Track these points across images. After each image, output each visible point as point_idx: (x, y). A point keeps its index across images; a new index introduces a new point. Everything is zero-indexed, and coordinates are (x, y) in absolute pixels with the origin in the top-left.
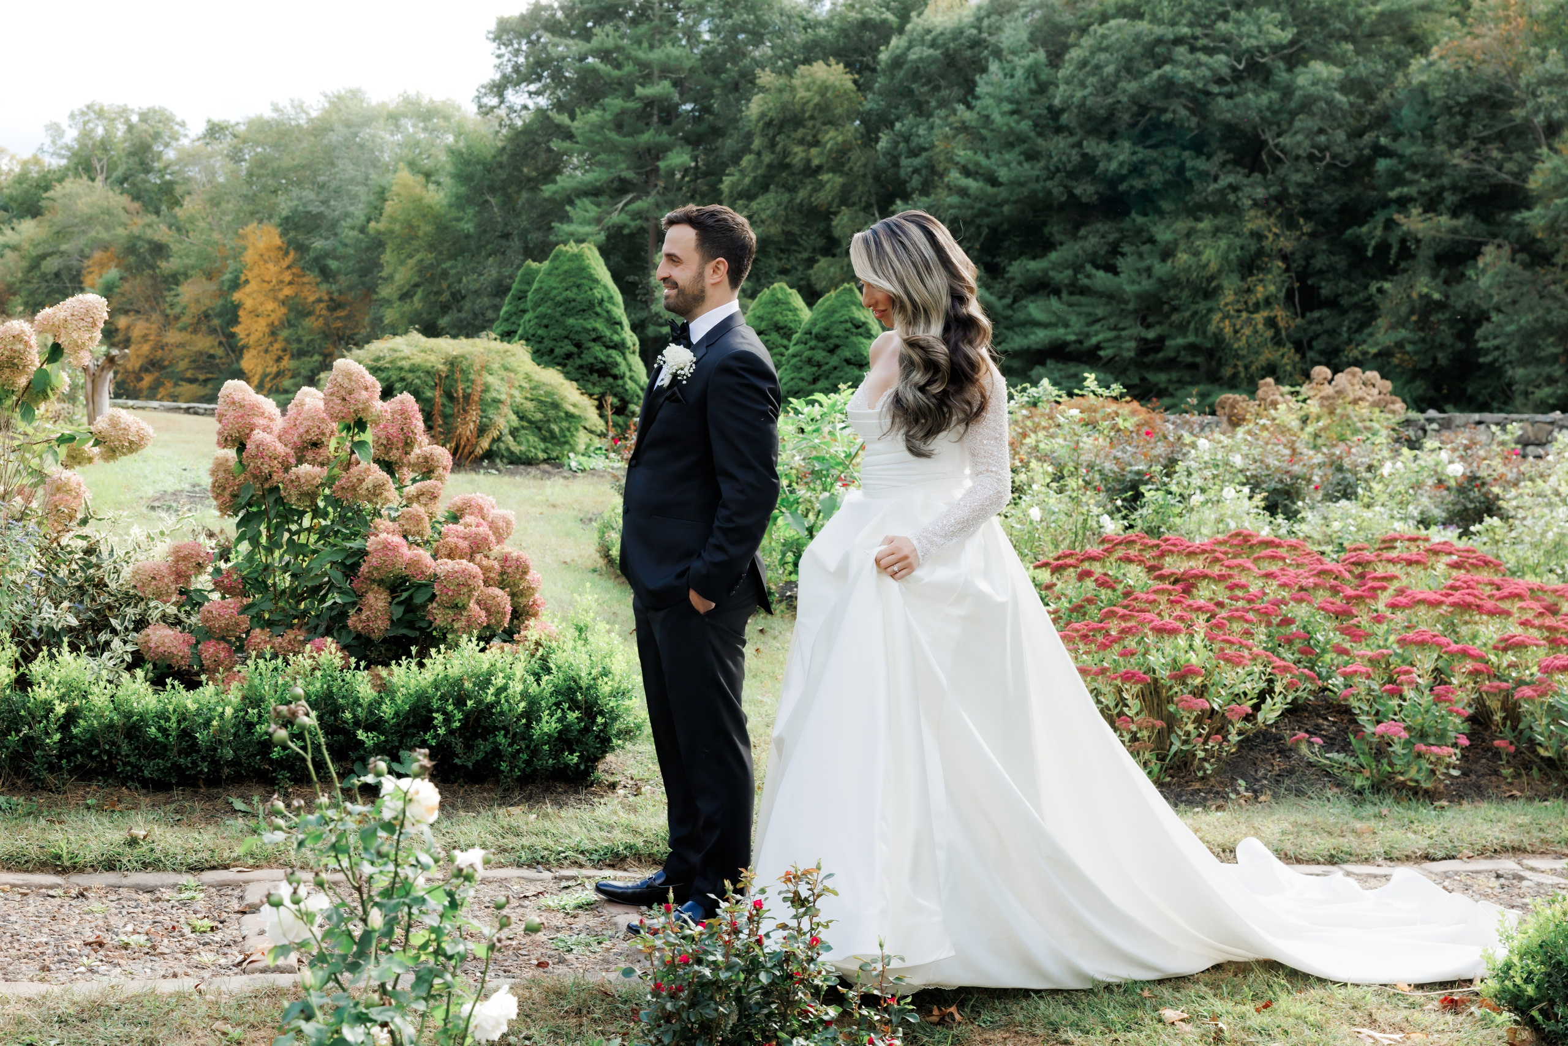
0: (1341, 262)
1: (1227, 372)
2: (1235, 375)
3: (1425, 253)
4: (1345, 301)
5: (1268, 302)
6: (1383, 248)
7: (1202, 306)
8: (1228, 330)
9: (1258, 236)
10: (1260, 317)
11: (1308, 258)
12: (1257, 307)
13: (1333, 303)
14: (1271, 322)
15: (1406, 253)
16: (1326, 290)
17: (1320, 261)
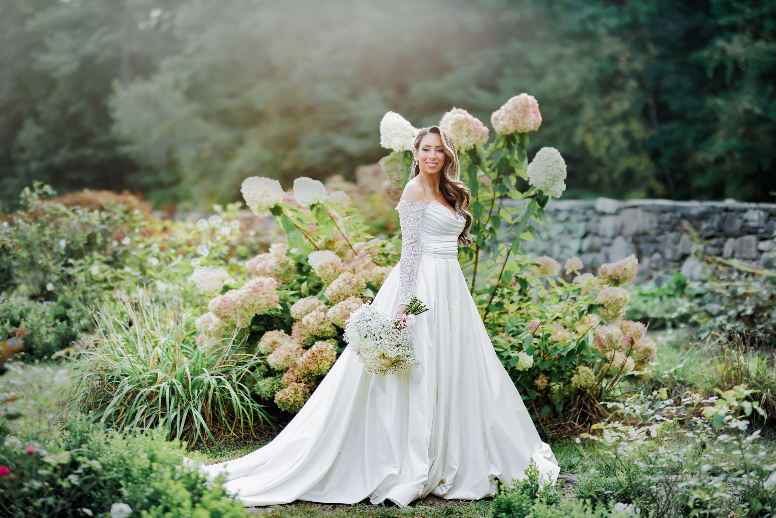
0: (687, 82)
1: (594, 177)
2: (600, 181)
3: (752, 73)
4: (689, 115)
5: (624, 117)
6: (721, 68)
7: (568, 121)
8: (590, 141)
9: (614, 59)
10: (617, 129)
11: (658, 79)
12: (613, 122)
13: (680, 117)
14: (627, 134)
15: (738, 73)
16: (674, 106)
17: (668, 82)
